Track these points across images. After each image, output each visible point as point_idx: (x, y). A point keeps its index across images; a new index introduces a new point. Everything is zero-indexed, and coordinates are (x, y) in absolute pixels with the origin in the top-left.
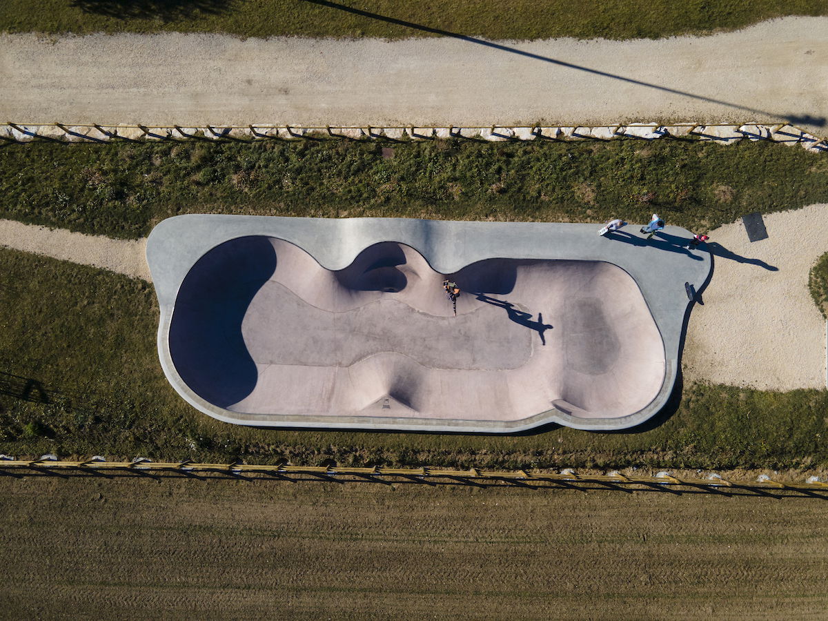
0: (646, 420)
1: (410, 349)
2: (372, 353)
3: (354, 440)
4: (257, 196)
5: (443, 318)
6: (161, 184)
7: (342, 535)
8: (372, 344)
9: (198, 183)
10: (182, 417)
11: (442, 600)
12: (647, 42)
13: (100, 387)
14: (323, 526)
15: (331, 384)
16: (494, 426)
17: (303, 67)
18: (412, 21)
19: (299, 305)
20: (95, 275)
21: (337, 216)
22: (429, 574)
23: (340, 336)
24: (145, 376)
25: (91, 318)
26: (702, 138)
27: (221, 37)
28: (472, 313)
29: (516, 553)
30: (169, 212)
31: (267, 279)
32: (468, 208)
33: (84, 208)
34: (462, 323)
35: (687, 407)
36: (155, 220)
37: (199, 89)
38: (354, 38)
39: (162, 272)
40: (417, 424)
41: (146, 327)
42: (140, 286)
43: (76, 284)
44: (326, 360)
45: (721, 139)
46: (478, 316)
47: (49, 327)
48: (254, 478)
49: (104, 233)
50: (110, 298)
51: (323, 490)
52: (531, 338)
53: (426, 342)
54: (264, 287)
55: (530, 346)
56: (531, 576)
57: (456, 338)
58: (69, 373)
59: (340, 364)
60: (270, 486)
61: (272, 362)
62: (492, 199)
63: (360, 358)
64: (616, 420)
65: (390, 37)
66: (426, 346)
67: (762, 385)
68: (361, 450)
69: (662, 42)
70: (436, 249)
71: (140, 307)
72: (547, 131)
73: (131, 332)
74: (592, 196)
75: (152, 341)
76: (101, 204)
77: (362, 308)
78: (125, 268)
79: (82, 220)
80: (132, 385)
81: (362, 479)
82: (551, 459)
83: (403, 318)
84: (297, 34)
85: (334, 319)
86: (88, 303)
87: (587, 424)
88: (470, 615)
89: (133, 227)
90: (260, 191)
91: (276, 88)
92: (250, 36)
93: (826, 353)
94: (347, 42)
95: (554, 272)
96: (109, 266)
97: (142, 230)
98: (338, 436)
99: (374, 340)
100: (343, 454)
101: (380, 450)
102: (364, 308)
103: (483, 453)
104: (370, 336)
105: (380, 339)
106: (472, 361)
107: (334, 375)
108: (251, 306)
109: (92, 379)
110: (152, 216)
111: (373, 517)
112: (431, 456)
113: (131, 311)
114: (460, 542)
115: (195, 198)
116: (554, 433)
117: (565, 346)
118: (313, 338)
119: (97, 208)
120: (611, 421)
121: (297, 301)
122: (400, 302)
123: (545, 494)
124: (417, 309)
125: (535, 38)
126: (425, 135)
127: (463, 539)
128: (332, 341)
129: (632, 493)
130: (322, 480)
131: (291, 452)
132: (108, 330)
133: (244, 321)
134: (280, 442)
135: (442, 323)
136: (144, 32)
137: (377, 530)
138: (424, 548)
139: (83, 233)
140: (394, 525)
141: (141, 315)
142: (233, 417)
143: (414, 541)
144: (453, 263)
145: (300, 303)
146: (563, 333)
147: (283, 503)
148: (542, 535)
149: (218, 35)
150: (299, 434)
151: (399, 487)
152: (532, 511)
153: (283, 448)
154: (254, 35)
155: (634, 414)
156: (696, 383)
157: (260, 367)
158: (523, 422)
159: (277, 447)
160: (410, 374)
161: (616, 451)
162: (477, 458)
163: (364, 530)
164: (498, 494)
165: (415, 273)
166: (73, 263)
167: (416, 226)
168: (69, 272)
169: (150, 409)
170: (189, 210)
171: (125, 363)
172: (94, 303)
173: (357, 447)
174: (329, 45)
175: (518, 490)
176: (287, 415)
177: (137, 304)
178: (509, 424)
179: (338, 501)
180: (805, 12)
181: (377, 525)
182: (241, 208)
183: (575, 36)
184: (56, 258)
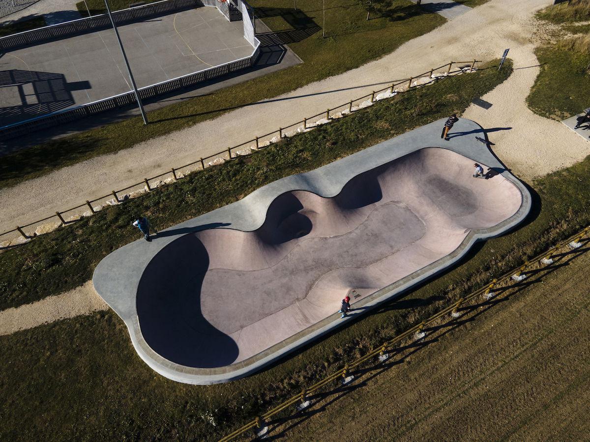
0: (530, 208)
1: (342, 263)
2: (317, 280)
3: (351, 334)
4: (171, 214)
5: (350, 233)
6: (89, 241)
7: (397, 431)
8: (312, 274)
9: (120, 227)
10: (187, 403)
11: (527, 433)
12: (354, 71)
13: (89, 423)
14: (375, 434)
15: (301, 315)
16: (444, 262)
17: (164, 150)
18: (221, 108)
19: (240, 275)
20: (50, 329)
21: (237, 200)
22: (496, 417)
23: (285, 280)
24: (133, 386)
25: (58, 365)
26: (417, 87)
27: (99, 158)
28: (366, 221)
29: (541, 354)
30: (104, 253)
31: (206, 270)
32: (321, 159)
33: (25, 284)
34: (365, 229)
35: (543, 193)
36: (94, 264)
37: (94, 189)
38: (190, 126)
39: (116, 295)
40: (390, 290)
41: (117, 345)
42: (98, 316)
43: (33, 344)
44: (284, 302)
45: (428, 83)
46: (372, 220)
47: (15, 395)
48: (284, 431)
49: (49, 294)
50: (72, 339)
51: (352, 400)
52: (415, 215)
53: (350, 253)
54: (206, 277)
55: (419, 220)
56: (568, 364)
57: (368, 240)
58: (50, 429)
59: (298, 299)
60: (304, 428)
61: (242, 327)
62: (331, 149)
63: (310, 287)
64: (514, 217)
65: (212, 118)
66: (352, 255)
67: (568, 164)
68: (361, 340)
69: (361, 68)
70: (317, 186)
71: (105, 332)
72: (336, 116)
73: (104, 356)
74: (387, 125)
75: (128, 353)
76: (40, 275)
77: (289, 255)
78: (79, 310)
79: (25, 293)
80: (123, 402)
81: (379, 371)
82: (498, 268)
83: (323, 246)
84: (152, 137)
85: (273, 271)
86: (51, 354)
87: (498, 229)
88: (559, 429)
89: (75, 277)
90: (172, 211)
91: (151, 167)
92: (120, 150)
93: (579, 135)
94: (186, 130)
95: (398, 171)
96: (62, 316)
97: (84, 276)
98: (336, 338)
99: (312, 270)
100: (349, 351)
101: (377, 332)
102: (291, 254)
103: (451, 289)
104: (306, 270)
105: (316, 267)
106: (390, 248)
107: (299, 309)
108: (202, 294)
109: (77, 420)
110: (90, 262)
111: (411, 396)
112: (417, 314)
113: (97, 339)
114: (493, 372)
115: (122, 236)
116: (485, 248)
117: (440, 207)
118: (265, 292)
119: (37, 278)
120: (511, 219)
121: (237, 274)
122: (313, 238)
123: (517, 299)
124: (328, 237)
125: (296, 88)
126: (266, 145)
127: (494, 368)
128: (282, 287)
129: (569, 264)
130: (347, 393)
131: (305, 377)
132: (80, 366)
133: (202, 309)
134: (291, 372)
135: (351, 236)
136: (39, 176)
137: (422, 405)
138: (472, 395)
139: (28, 303)
140: (432, 392)
141: (109, 337)
142: (238, 368)
143: (459, 395)
144: (334, 189)
145: (240, 273)
146: (433, 201)
147: (325, 435)
148: (545, 328)
149: (96, 158)
150: (303, 355)
151: (411, 359)
152: (521, 315)
153: (295, 376)
154: (122, 148)
155: (520, 208)
156: (534, 181)
157: (234, 336)
158: (459, 249)
159: (291, 378)
160: (355, 277)
161: (533, 239)
162: (450, 296)
163: (413, 413)
164: (486, 318)
165: (312, 212)
166: (25, 330)
167: (296, 179)
168: (22, 338)
169: (151, 413)
170: (120, 245)
171: (108, 386)
172: (57, 351)
173: (357, 339)
174: (175, 135)
175: (497, 307)
176: (284, 340)
177: (101, 331)
178: (452, 255)
179: (371, 402)
180: (416, 36)
181: (420, 401)
182: (163, 226)
183: (317, 80)
184: (6, 334)
